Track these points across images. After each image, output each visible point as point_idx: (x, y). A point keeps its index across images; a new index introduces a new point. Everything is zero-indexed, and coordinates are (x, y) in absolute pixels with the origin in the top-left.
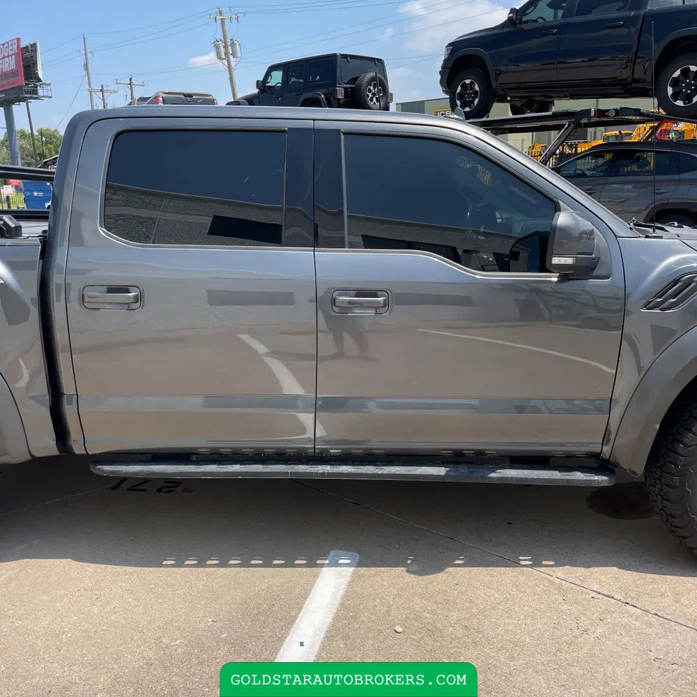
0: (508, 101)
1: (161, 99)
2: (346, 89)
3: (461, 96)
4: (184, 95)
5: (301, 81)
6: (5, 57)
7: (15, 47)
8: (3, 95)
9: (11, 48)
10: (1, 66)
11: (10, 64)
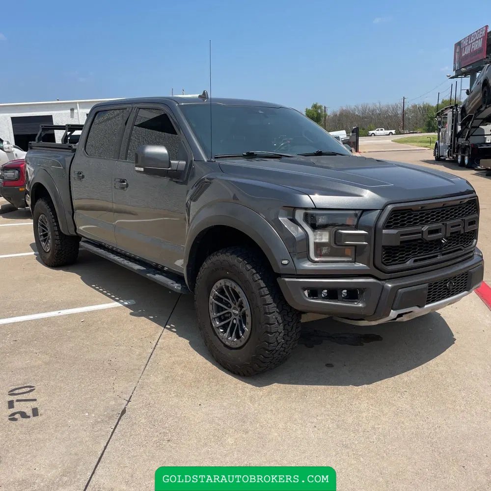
6: (476, 40)
7: (484, 32)
8: (471, 67)
9: (481, 33)
10: (473, 47)
11: (478, 45)
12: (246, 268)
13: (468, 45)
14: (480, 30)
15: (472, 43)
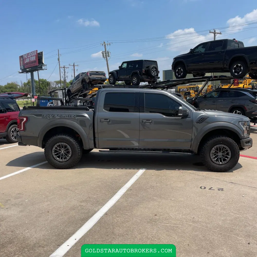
0: (192, 74)
1: (89, 73)
2: (145, 70)
3: (178, 72)
4: (96, 72)
5: (132, 67)
6: (32, 56)
7: (36, 53)
8: (31, 69)
9: (34, 53)
10: (30, 59)
11: (33, 59)
13: (27, 58)
14: (33, 52)
15: (29, 57)
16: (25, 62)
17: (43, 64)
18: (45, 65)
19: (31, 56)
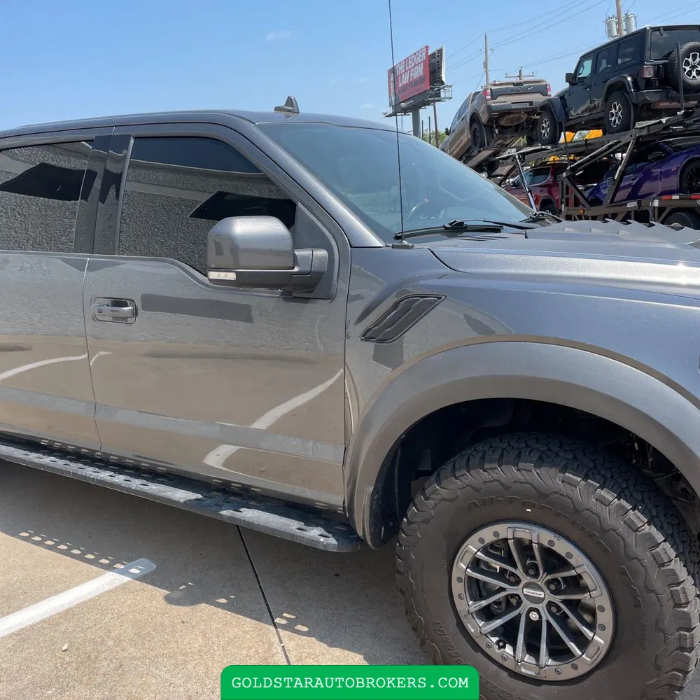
2: (656, 66)
4: (514, 84)
5: (609, 66)
6: (415, 65)
7: (424, 54)
8: (412, 101)
9: (420, 56)
10: (412, 75)
11: (419, 72)
12: (601, 500)
13: (405, 71)
14: (418, 52)
15: (410, 69)
16: (400, 85)
17: (443, 83)
18: (447, 86)
19: (413, 65)
